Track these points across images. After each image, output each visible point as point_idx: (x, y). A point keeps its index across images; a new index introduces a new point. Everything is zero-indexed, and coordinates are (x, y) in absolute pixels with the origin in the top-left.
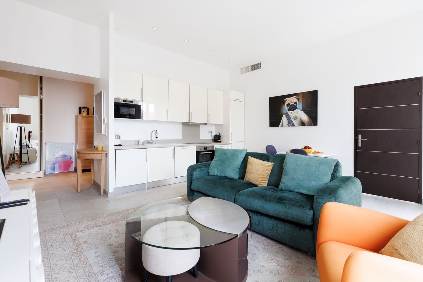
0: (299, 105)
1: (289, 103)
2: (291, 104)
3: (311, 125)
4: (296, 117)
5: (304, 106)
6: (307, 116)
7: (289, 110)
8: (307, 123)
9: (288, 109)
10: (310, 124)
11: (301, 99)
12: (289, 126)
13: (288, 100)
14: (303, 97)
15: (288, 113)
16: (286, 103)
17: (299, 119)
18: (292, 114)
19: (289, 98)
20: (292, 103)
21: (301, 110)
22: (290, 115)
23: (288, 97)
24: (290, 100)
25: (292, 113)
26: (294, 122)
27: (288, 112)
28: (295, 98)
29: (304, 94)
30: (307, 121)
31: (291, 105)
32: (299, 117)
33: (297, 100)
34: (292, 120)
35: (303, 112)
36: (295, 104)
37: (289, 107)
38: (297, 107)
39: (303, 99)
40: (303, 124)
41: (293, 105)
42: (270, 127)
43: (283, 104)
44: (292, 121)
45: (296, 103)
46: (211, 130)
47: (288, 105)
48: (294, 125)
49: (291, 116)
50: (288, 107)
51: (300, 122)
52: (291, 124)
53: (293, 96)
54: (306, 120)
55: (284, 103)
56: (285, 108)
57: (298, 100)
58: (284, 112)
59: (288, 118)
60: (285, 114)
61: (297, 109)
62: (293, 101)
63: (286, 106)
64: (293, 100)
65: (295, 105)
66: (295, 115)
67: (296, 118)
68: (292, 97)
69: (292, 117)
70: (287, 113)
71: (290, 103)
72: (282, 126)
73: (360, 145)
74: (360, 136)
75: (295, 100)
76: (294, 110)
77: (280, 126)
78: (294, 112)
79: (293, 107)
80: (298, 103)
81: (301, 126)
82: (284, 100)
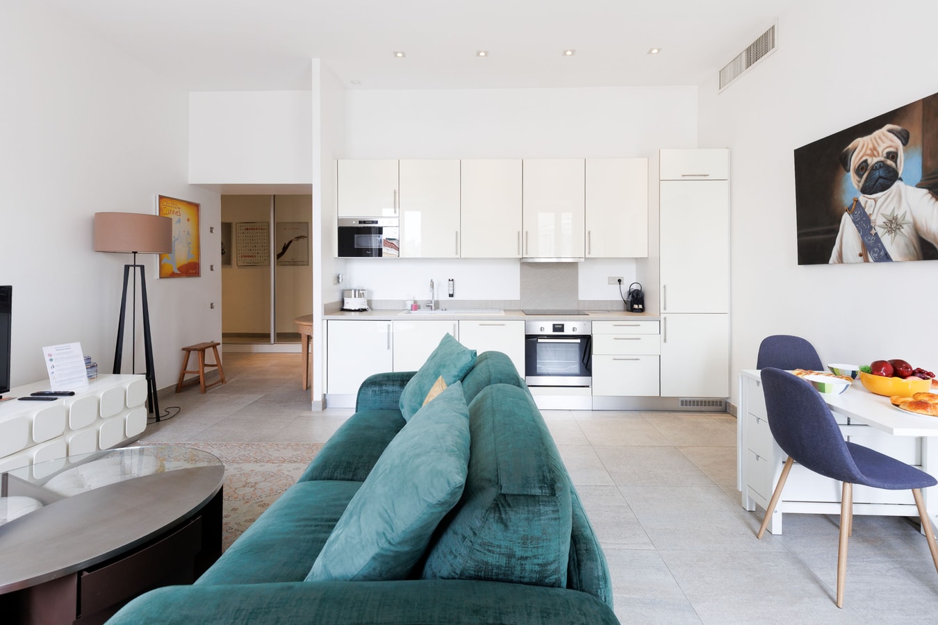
0: (910, 164)
1: (866, 161)
2: (872, 161)
4: (895, 219)
5: (929, 163)
7: (864, 190)
9: (861, 185)
11: (916, 133)
12: (866, 261)
13: (863, 150)
14: (926, 120)
15: (863, 205)
16: (855, 161)
17: (906, 230)
18: (879, 206)
19: (867, 139)
20: (875, 160)
21: (919, 186)
22: (868, 211)
23: (862, 136)
24: (871, 146)
25: (880, 203)
26: (886, 240)
27: (862, 198)
28: (890, 131)
29: (931, 104)
31: (874, 168)
32: (909, 218)
33: (898, 142)
34: (880, 231)
35: (925, 191)
36: (890, 162)
37: (865, 176)
38: (897, 173)
39: (925, 132)
42: (799, 264)
43: (842, 168)
44: (877, 239)
45: (893, 156)
46: (619, 276)
48: (886, 258)
49: (873, 218)
50: (861, 177)
51: (914, 241)
52: (874, 251)
53: (881, 127)
55: (844, 161)
56: (852, 182)
57: (905, 138)
58: (847, 200)
59: (863, 223)
60: (849, 210)
61: (898, 183)
62: (880, 150)
63: (852, 173)
64: (884, 140)
65: (888, 167)
66: (888, 212)
67: (893, 225)
68: (877, 133)
69: (878, 220)
70: (857, 201)
71: (869, 161)
72: (840, 260)
75: (891, 141)
76: (884, 188)
77: (831, 261)
78: (886, 196)
79: (880, 177)
80: (905, 151)
81: (918, 259)
82: (847, 151)
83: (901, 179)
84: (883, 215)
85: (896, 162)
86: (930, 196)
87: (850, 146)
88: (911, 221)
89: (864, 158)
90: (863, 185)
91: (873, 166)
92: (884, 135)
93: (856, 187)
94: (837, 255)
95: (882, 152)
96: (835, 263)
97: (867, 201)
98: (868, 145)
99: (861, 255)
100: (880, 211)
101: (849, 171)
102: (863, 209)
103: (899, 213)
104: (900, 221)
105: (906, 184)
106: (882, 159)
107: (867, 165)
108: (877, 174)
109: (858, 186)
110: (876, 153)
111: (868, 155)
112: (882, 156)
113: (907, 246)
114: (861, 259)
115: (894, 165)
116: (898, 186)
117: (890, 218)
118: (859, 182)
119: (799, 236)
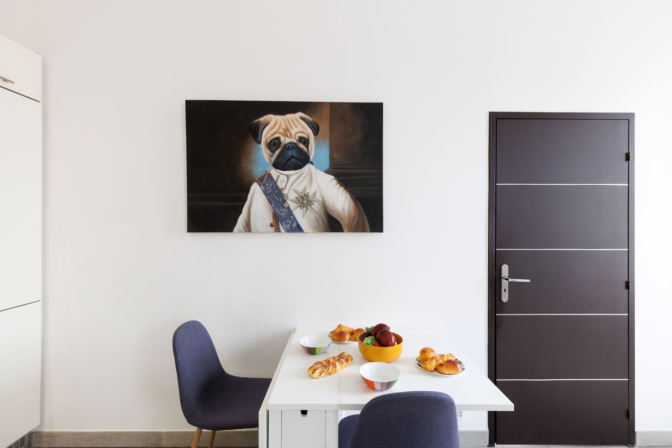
0: (319, 151)
1: (278, 138)
2: (285, 140)
3: (364, 230)
4: (307, 196)
5: (335, 156)
6: (348, 195)
7: (276, 165)
8: (347, 221)
9: (273, 159)
10: (358, 227)
11: (324, 128)
12: (278, 230)
13: (273, 126)
14: (332, 121)
15: (275, 178)
16: (267, 135)
17: (316, 206)
18: (291, 183)
19: (280, 118)
20: (288, 140)
21: (327, 172)
22: (281, 185)
23: (275, 114)
24: (283, 126)
25: (292, 179)
26: (298, 214)
27: (274, 173)
28: (302, 118)
29: (336, 108)
30: (350, 216)
31: (287, 147)
32: (318, 197)
33: (310, 132)
34: (292, 206)
35: (332, 177)
36: (301, 146)
37: (277, 152)
38: (309, 157)
39: (332, 130)
40: (332, 224)
41: (292, 146)
42: (189, 231)
43: (252, 138)
44: (290, 213)
45: (306, 141)
47: (274, 144)
48: (299, 229)
49: (285, 192)
50: (273, 152)
51: (324, 217)
52: (284, 221)
53: (294, 112)
54: (344, 209)
55: (255, 132)
57: (316, 130)
58: (258, 171)
59: (275, 196)
60: (260, 181)
61: (308, 166)
62: (293, 132)
63: (263, 146)
64: (296, 126)
65: (300, 150)
66: (300, 189)
67: (305, 201)
68: (290, 116)
69: (291, 196)
70: (270, 176)
71: (282, 139)
72: (248, 228)
73: (505, 298)
74: (505, 269)
75: (303, 127)
76: (297, 167)
77: (236, 229)
78: (297, 175)
79: (292, 157)
80: (315, 140)
81: (327, 231)
82: (258, 122)
83: (312, 163)
84: (295, 191)
85: (307, 147)
86: (335, 182)
87: (262, 119)
88: (321, 199)
89: (277, 135)
90: (276, 160)
91: (286, 145)
92: (297, 120)
93: (268, 160)
94: (244, 224)
95: (295, 135)
96: (241, 232)
97: (279, 176)
98: (281, 124)
99: (271, 225)
100: (293, 187)
101: (260, 143)
102: (276, 183)
103: (310, 192)
104: (311, 198)
105: (316, 168)
106: (295, 141)
107: (280, 143)
108: (290, 153)
109: (270, 160)
110: (288, 134)
111: (280, 133)
112: (295, 138)
113: (317, 220)
114: (272, 229)
115: (305, 149)
116: (309, 169)
117: (303, 196)
118: (271, 156)
119: (190, 199)
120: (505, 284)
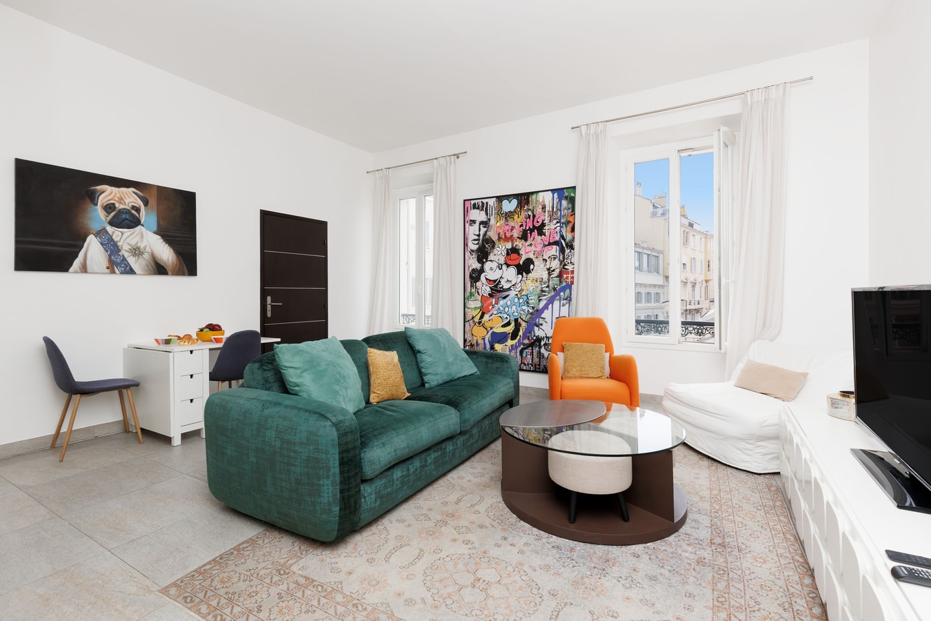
0: (148, 217)
1: (114, 204)
2: (119, 206)
3: (183, 274)
4: (139, 248)
5: (162, 222)
6: (171, 250)
7: (111, 223)
8: (171, 267)
9: (109, 219)
10: (179, 272)
12: (113, 272)
13: (108, 194)
14: (159, 198)
15: (110, 233)
16: (102, 200)
17: (146, 256)
18: (125, 238)
19: (115, 189)
20: (122, 207)
21: (155, 233)
22: (115, 238)
23: (111, 186)
24: (118, 195)
25: (125, 236)
26: (132, 261)
27: (110, 229)
28: (134, 193)
29: (161, 190)
30: (173, 265)
31: (121, 212)
32: (148, 249)
33: (140, 203)
34: (126, 255)
35: (159, 237)
36: (134, 212)
37: (113, 214)
38: (140, 222)
39: (158, 205)
40: (159, 269)
41: (126, 212)
42: (16, 269)
43: (88, 200)
44: (124, 259)
45: (138, 210)
47: (109, 208)
48: (131, 272)
49: (120, 244)
50: (109, 213)
51: (152, 264)
53: (128, 187)
54: (168, 259)
55: (93, 197)
56: (97, 216)
57: (146, 203)
58: (95, 226)
60: (97, 234)
61: (140, 227)
62: (127, 201)
63: (99, 207)
64: (129, 198)
65: (133, 215)
66: (133, 243)
67: (136, 251)
68: (124, 189)
69: (125, 247)
70: (105, 231)
71: (117, 205)
72: (84, 269)
73: (269, 314)
74: (269, 299)
75: (136, 200)
76: (129, 227)
77: (71, 269)
78: (130, 233)
79: (126, 219)
80: (145, 210)
81: (155, 274)
82: (95, 189)
83: (142, 225)
84: (128, 244)
85: (139, 214)
86: (162, 240)
87: (98, 187)
88: (150, 251)
89: (112, 202)
90: (111, 220)
91: (120, 210)
92: (130, 194)
93: (104, 219)
94: (80, 265)
95: (128, 204)
96: (76, 272)
97: (114, 232)
99: (108, 268)
100: (127, 241)
101: (97, 205)
102: (111, 237)
103: (142, 246)
104: (142, 250)
105: (146, 229)
106: (128, 208)
107: (115, 208)
108: (124, 216)
109: (106, 219)
110: (123, 202)
111: (115, 200)
112: (128, 206)
113: (147, 266)
114: (108, 271)
115: (137, 215)
116: (141, 229)
117: (135, 247)
118: (107, 217)
119: (17, 242)
120: (269, 307)
